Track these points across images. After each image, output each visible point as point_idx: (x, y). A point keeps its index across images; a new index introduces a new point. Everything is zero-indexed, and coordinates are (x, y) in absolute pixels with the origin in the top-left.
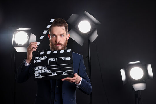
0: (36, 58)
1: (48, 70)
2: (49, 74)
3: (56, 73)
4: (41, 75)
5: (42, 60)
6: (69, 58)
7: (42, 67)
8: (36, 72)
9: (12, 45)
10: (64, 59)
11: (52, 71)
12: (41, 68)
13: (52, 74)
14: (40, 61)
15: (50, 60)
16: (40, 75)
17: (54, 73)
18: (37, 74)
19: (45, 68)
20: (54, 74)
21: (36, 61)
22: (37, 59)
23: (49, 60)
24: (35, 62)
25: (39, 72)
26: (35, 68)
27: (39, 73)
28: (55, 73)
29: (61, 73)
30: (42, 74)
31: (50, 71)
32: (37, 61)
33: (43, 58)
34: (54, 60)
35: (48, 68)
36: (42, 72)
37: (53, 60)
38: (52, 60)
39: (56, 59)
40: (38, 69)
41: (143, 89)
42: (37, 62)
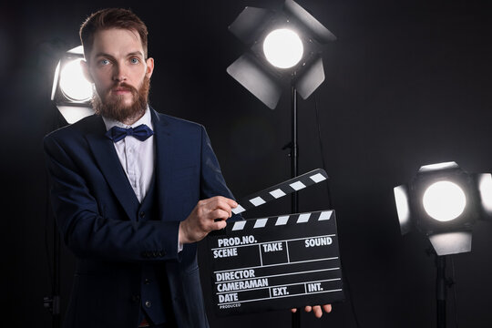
0: (220, 242)
1: (259, 281)
2: (264, 292)
3: (287, 291)
4: (240, 299)
5: (238, 250)
6: (326, 240)
7: (241, 272)
8: (221, 288)
9: (52, 98)
10: (311, 242)
11: (271, 282)
12: (238, 275)
13: (275, 292)
14: (233, 252)
15: (265, 246)
16: (235, 297)
17: (280, 290)
18: (224, 295)
19: (252, 273)
20: (280, 293)
21: (222, 253)
22: (222, 245)
23: (263, 248)
24: (217, 254)
25: (231, 286)
26: (220, 276)
27: (232, 291)
28: (282, 291)
29: (301, 289)
30: (242, 295)
31: (266, 282)
32: (224, 253)
33: (241, 241)
34: (280, 246)
35: (259, 273)
36: (241, 286)
37: (275, 247)
38: (272, 247)
39: (284, 244)
40: (227, 277)
41: (464, 251)
42: (225, 256)
